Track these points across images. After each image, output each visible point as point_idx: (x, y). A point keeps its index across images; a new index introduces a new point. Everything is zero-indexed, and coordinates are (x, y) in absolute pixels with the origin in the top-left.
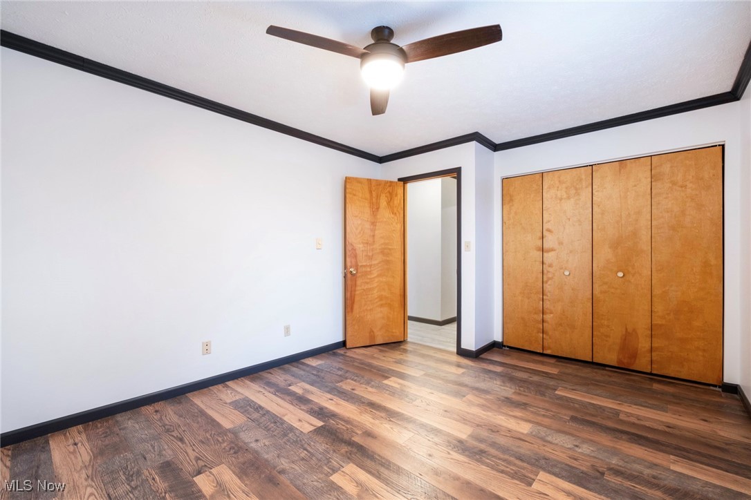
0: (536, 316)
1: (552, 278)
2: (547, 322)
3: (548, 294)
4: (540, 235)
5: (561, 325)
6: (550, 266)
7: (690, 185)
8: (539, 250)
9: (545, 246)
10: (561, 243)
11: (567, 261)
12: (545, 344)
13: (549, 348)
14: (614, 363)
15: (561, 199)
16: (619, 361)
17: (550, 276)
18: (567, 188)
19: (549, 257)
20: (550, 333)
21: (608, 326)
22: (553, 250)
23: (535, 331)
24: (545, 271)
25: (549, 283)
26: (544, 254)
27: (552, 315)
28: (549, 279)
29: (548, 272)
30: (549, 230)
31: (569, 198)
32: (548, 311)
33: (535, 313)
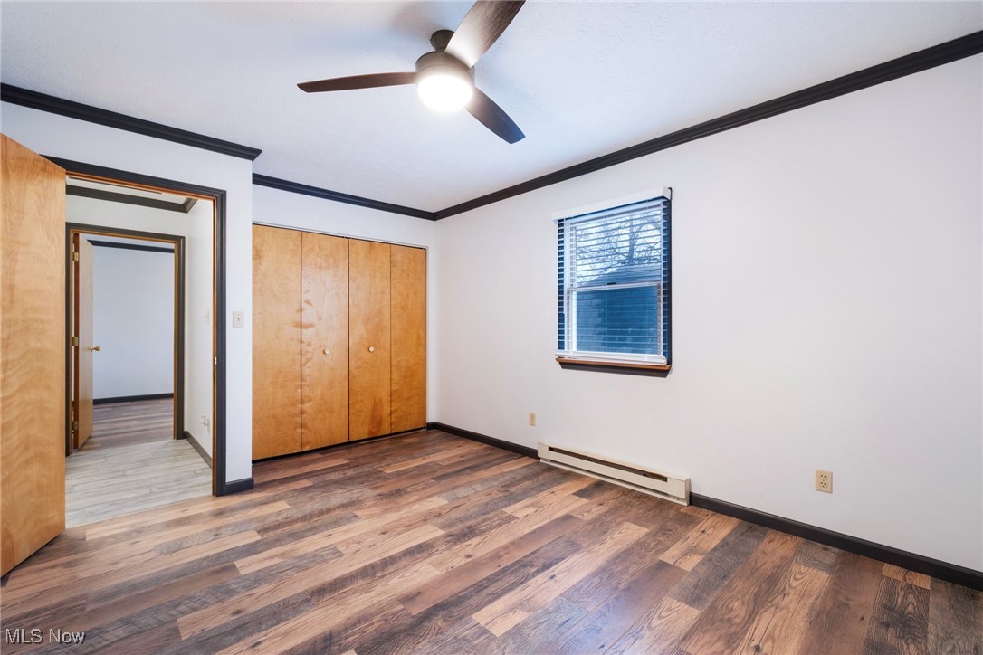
0: (292, 409)
1: (311, 359)
2: (306, 412)
3: (308, 379)
4: (298, 306)
5: (320, 412)
6: (309, 345)
7: (411, 275)
8: (296, 326)
9: (304, 321)
10: (320, 318)
11: (326, 338)
12: (304, 440)
13: (308, 443)
14: (366, 436)
15: (321, 268)
16: (370, 432)
17: (309, 356)
18: (326, 256)
19: (307, 334)
20: (309, 425)
21: (362, 401)
22: (311, 326)
23: (291, 428)
24: (303, 352)
25: (308, 365)
26: (303, 330)
27: (311, 403)
28: (308, 360)
29: (307, 352)
30: (307, 302)
31: (328, 268)
32: (307, 399)
33: (292, 405)
